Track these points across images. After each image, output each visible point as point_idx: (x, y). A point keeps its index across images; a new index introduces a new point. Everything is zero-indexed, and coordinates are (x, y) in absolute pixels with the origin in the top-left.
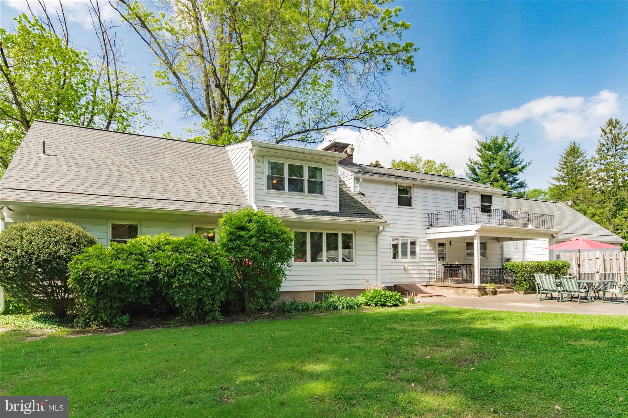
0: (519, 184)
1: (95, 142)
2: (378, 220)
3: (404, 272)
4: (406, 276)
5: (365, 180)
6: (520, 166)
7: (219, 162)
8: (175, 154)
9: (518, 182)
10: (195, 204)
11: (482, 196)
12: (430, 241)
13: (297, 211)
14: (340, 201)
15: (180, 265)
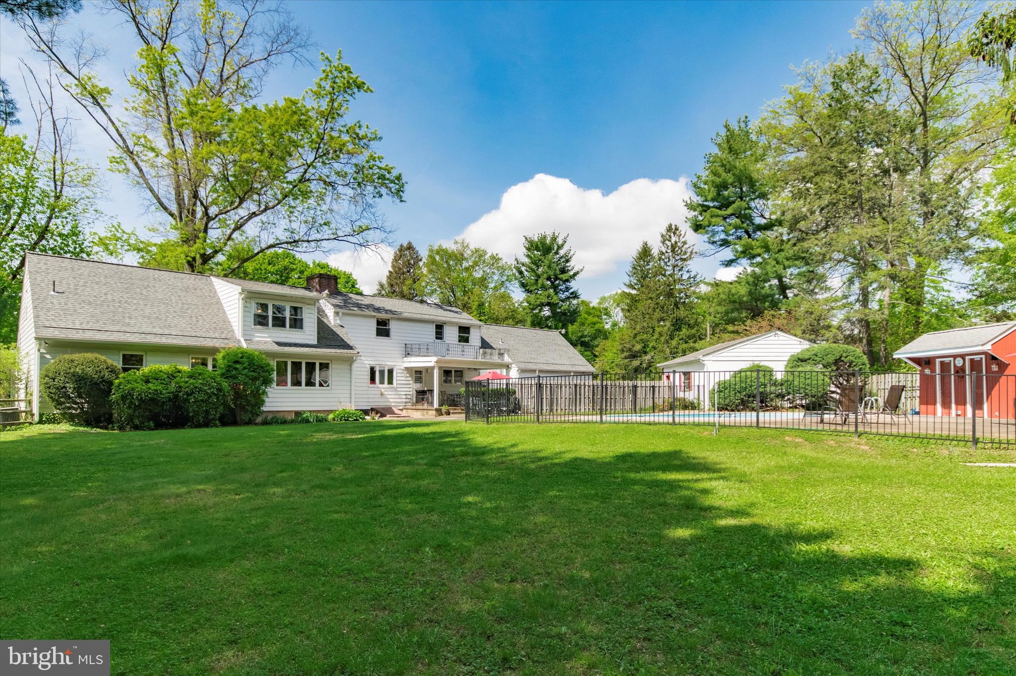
0: (572, 293)
1: (89, 276)
2: (351, 351)
3: (380, 396)
4: (383, 400)
5: (343, 314)
6: (571, 273)
7: (206, 294)
8: (164, 287)
9: (571, 291)
10: (192, 339)
11: (460, 328)
12: (407, 369)
13: (279, 344)
14: (319, 333)
15: (196, 387)
